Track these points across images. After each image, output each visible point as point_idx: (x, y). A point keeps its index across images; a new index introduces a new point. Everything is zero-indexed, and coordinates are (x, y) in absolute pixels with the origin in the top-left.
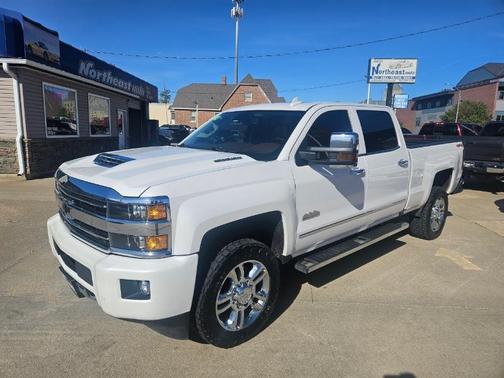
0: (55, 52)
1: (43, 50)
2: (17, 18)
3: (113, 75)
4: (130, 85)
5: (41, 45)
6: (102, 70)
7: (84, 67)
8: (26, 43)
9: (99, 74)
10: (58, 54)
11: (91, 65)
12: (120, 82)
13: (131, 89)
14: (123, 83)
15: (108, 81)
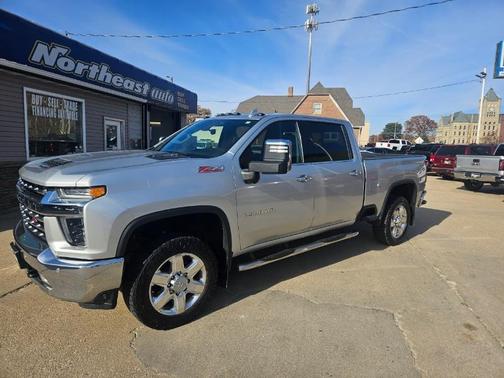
3: (113, 71)
4: (146, 87)
11: (64, 51)
12: (127, 81)
13: (149, 93)
14: (132, 83)
15: (101, 78)
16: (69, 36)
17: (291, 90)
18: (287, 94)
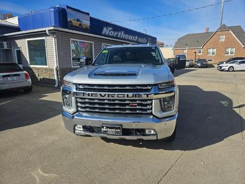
0: (87, 23)
1: (79, 23)
2: (63, 7)
3: (125, 33)
4: (137, 38)
5: (78, 20)
6: (118, 31)
7: (105, 31)
8: (69, 20)
9: (116, 33)
10: (89, 25)
11: (111, 29)
12: (130, 36)
13: (137, 40)
14: (132, 37)
15: (121, 37)
16: (112, 23)
17: (208, 29)
18: (205, 32)
